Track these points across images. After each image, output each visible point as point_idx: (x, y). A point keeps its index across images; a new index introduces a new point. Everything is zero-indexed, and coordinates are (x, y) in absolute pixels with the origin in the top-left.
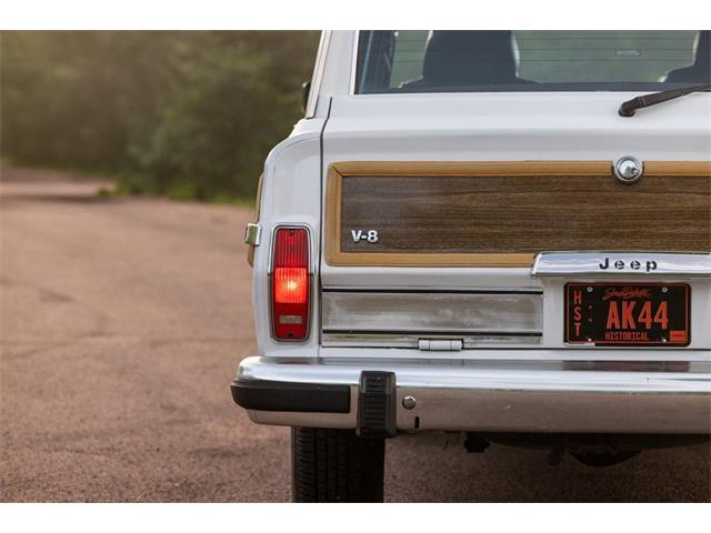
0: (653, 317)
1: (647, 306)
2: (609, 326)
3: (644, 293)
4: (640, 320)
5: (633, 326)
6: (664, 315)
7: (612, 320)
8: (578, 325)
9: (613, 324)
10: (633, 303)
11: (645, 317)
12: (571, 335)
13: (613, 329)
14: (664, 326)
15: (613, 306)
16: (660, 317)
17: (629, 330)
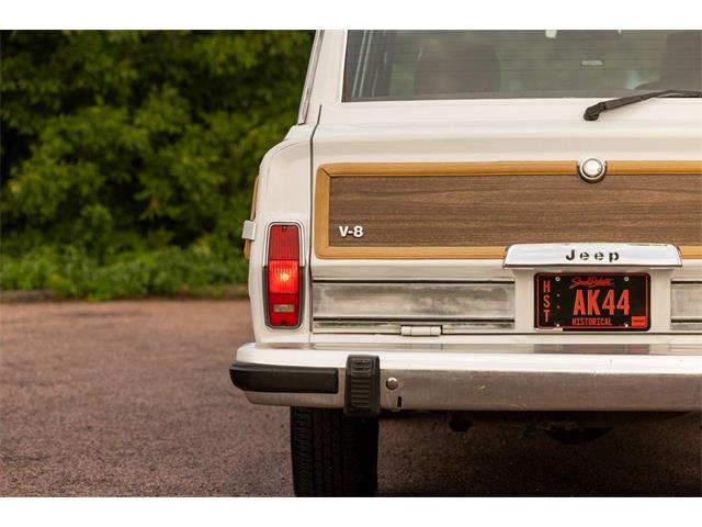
0: (616, 303)
1: (611, 295)
2: (575, 313)
3: (608, 282)
4: (604, 306)
5: (598, 313)
6: (626, 302)
7: (578, 307)
8: (547, 311)
9: (580, 311)
10: (597, 292)
11: (608, 304)
12: (541, 322)
13: (580, 315)
14: (626, 313)
15: (579, 293)
16: (623, 304)
17: (594, 315)
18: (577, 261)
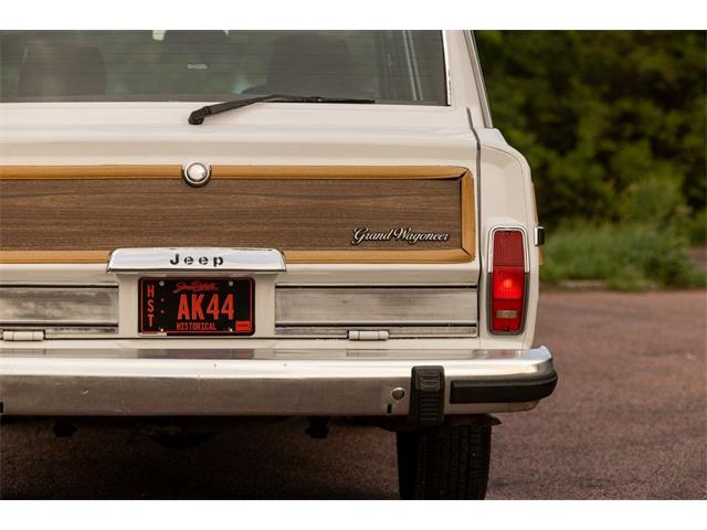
0: (220, 308)
1: (215, 299)
2: (180, 318)
3: (212, 287)
4: (208, 311)
5: (202, 318)
6: (231, 306)
7: (182, 312)
8: (151, 316)
9: (184, 316)
10: (202, 296)
11: (212, 308)
12: (145, 326)
13: (184, 320)
14: (231, 317)
15: (183, 298)
16: (227, 308)
17: (198, 320)
18: (182, 266)
